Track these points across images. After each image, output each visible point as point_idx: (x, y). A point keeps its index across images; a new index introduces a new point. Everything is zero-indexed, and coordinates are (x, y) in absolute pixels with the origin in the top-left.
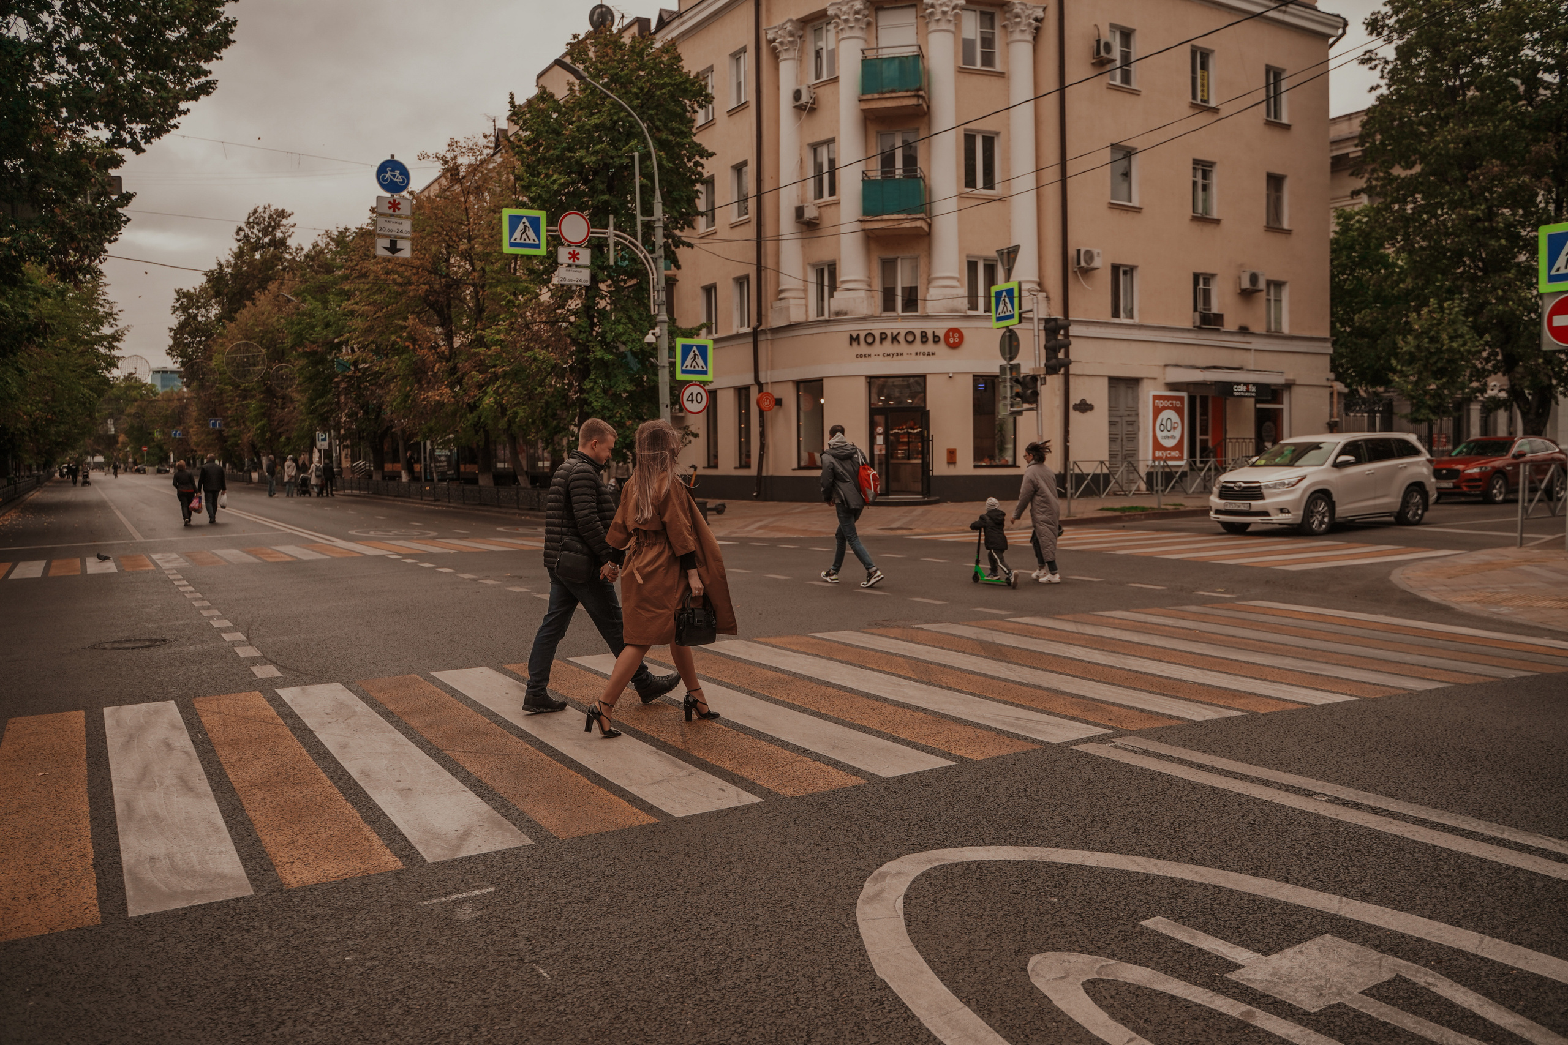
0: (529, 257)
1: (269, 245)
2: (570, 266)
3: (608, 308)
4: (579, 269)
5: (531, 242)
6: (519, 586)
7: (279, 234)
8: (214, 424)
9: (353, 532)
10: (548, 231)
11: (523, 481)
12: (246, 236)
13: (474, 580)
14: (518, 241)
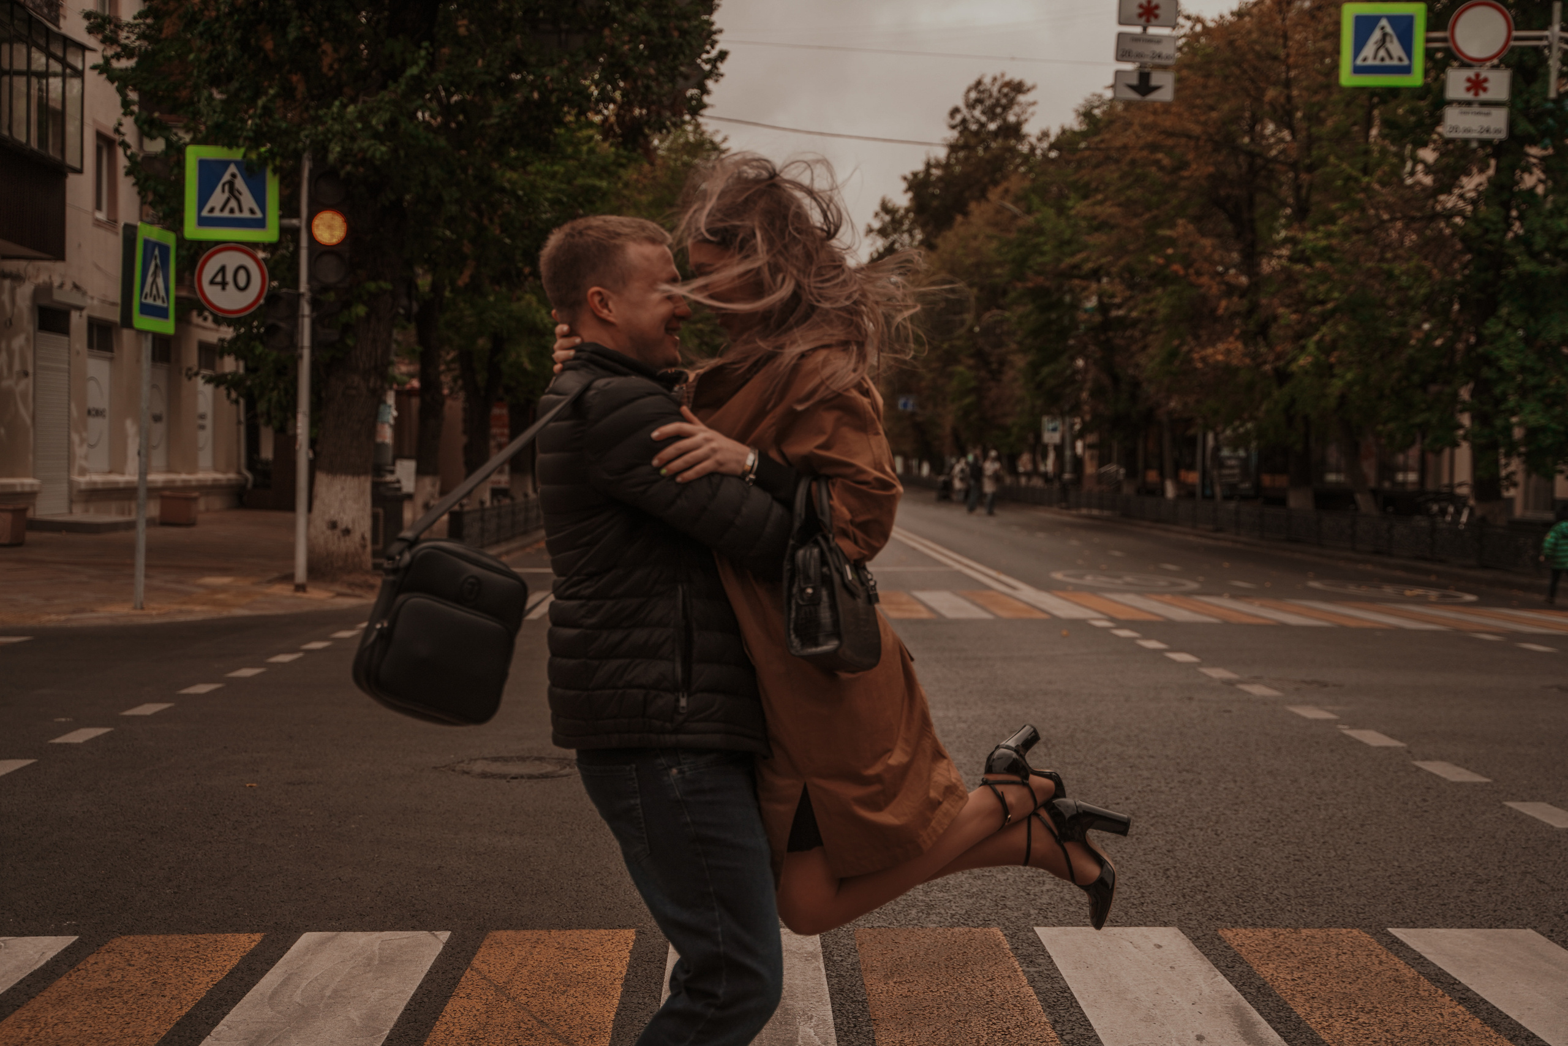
0: (1393, 93)
1: (996, 134)
2: (1469, 103)
3: (1540, 190)
4: (1485, 110)
5: (1395, 62)
6: (1317, 705)
7: (1012, 118)
8: (905, 405)
9: (1058, 576)
10: (1428, 40)
11: (1364, 501)
12: (964, 121)
13: (1230, 683)
14: (1370, 62)
